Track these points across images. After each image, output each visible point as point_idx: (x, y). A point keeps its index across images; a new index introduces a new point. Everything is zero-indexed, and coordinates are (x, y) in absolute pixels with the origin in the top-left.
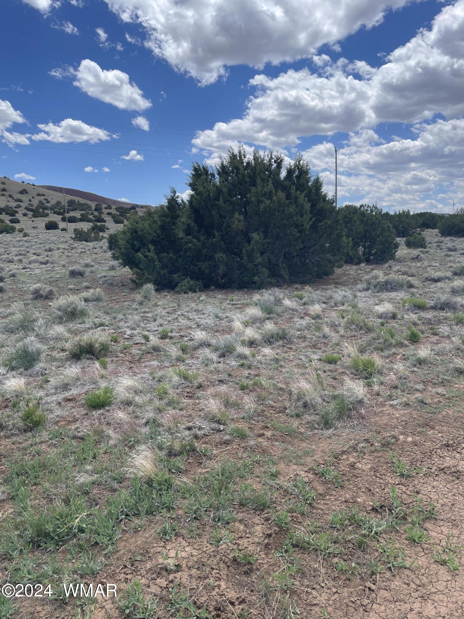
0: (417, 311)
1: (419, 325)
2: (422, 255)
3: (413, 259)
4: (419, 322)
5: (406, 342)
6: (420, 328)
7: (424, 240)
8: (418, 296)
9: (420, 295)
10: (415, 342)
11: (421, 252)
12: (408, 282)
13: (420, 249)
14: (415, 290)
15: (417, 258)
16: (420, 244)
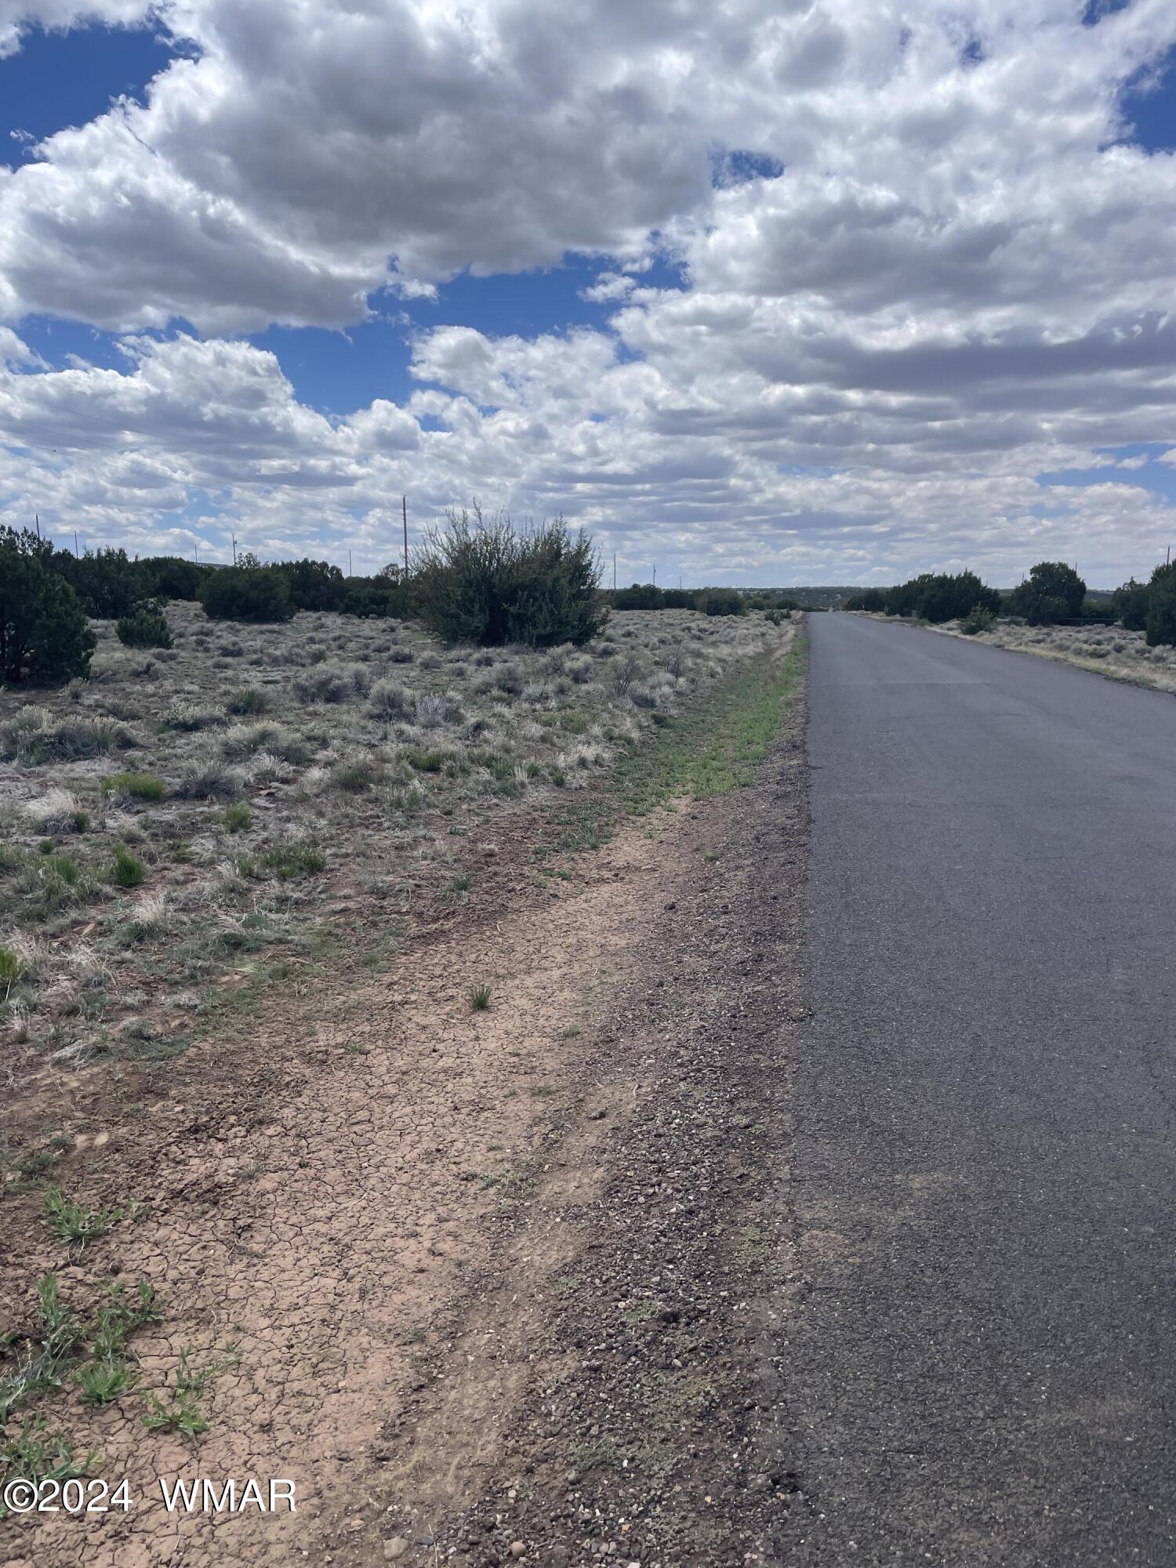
0: (140, 807)
1: (143, 841)
2: (159, 665)
3: (137, 674)
4: (144, 834)
5: (108, 889)
6: (144, 848)
7: (163, 627)
8: (146, 767)
9: (151, 764)
10: (130, 886)
11: (159, 657)
12: (120, 733)
13: (155, 650)
14: (137, 754)
15: (146, 673)
16: (155, 636)
